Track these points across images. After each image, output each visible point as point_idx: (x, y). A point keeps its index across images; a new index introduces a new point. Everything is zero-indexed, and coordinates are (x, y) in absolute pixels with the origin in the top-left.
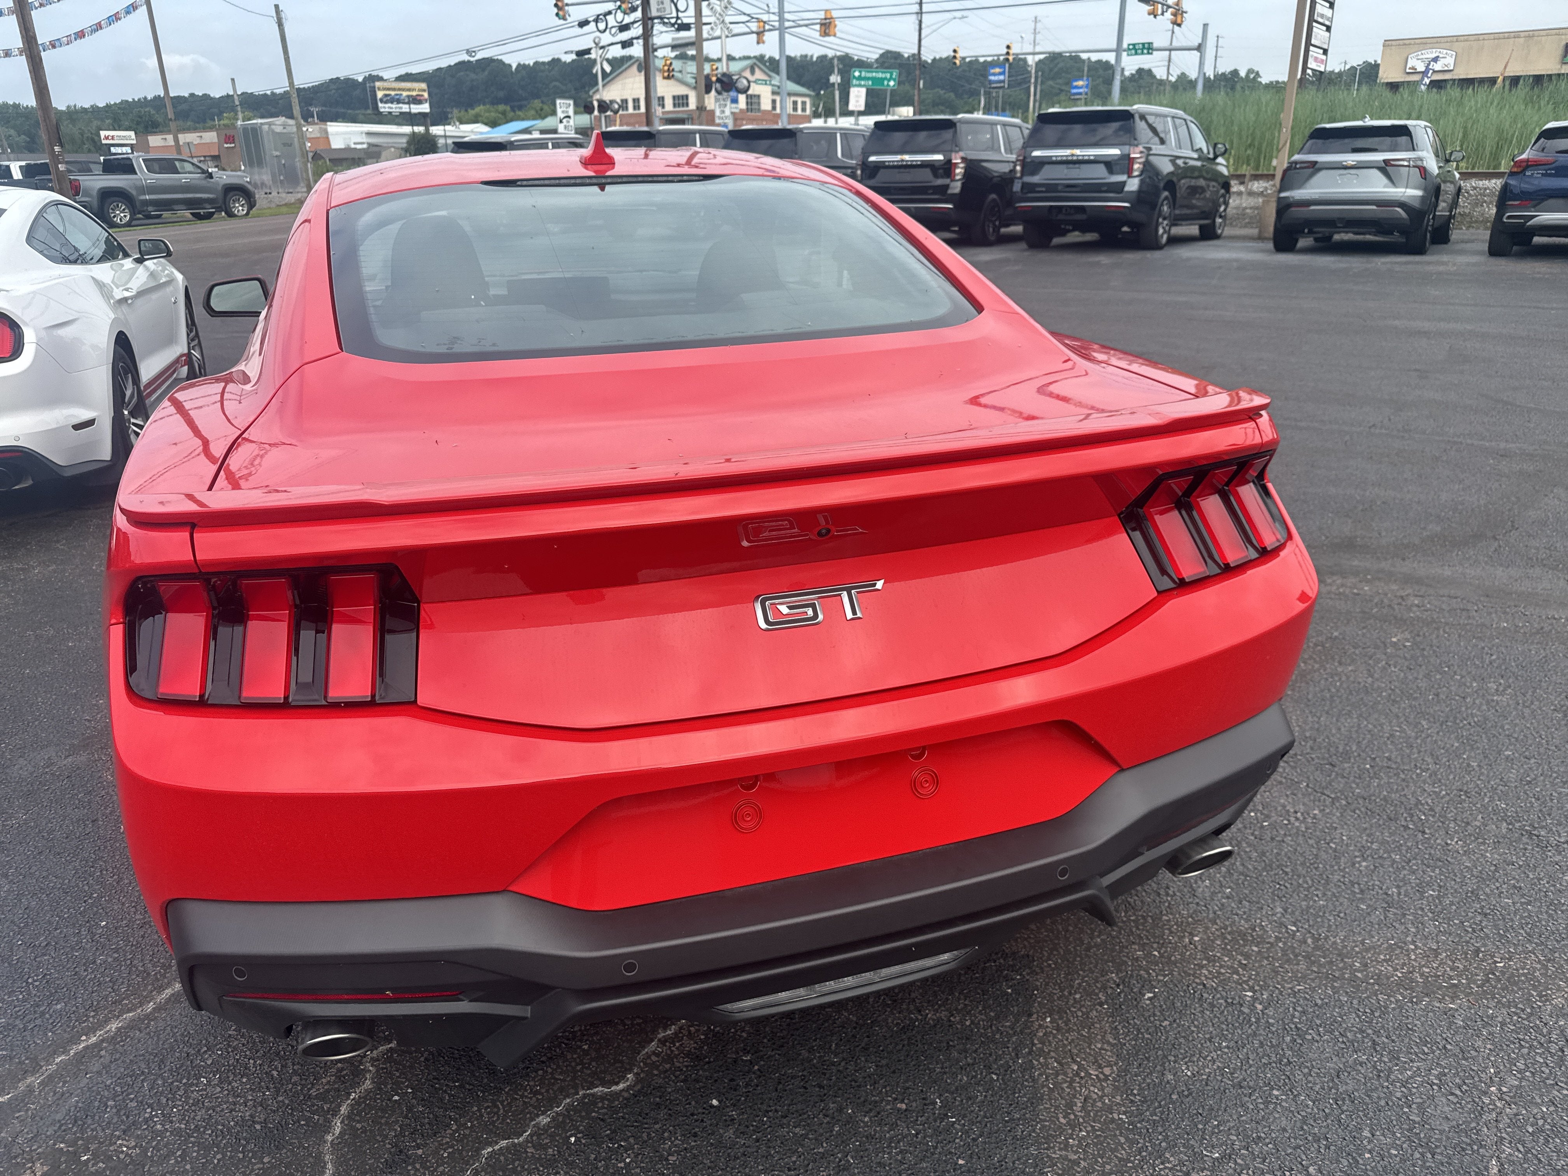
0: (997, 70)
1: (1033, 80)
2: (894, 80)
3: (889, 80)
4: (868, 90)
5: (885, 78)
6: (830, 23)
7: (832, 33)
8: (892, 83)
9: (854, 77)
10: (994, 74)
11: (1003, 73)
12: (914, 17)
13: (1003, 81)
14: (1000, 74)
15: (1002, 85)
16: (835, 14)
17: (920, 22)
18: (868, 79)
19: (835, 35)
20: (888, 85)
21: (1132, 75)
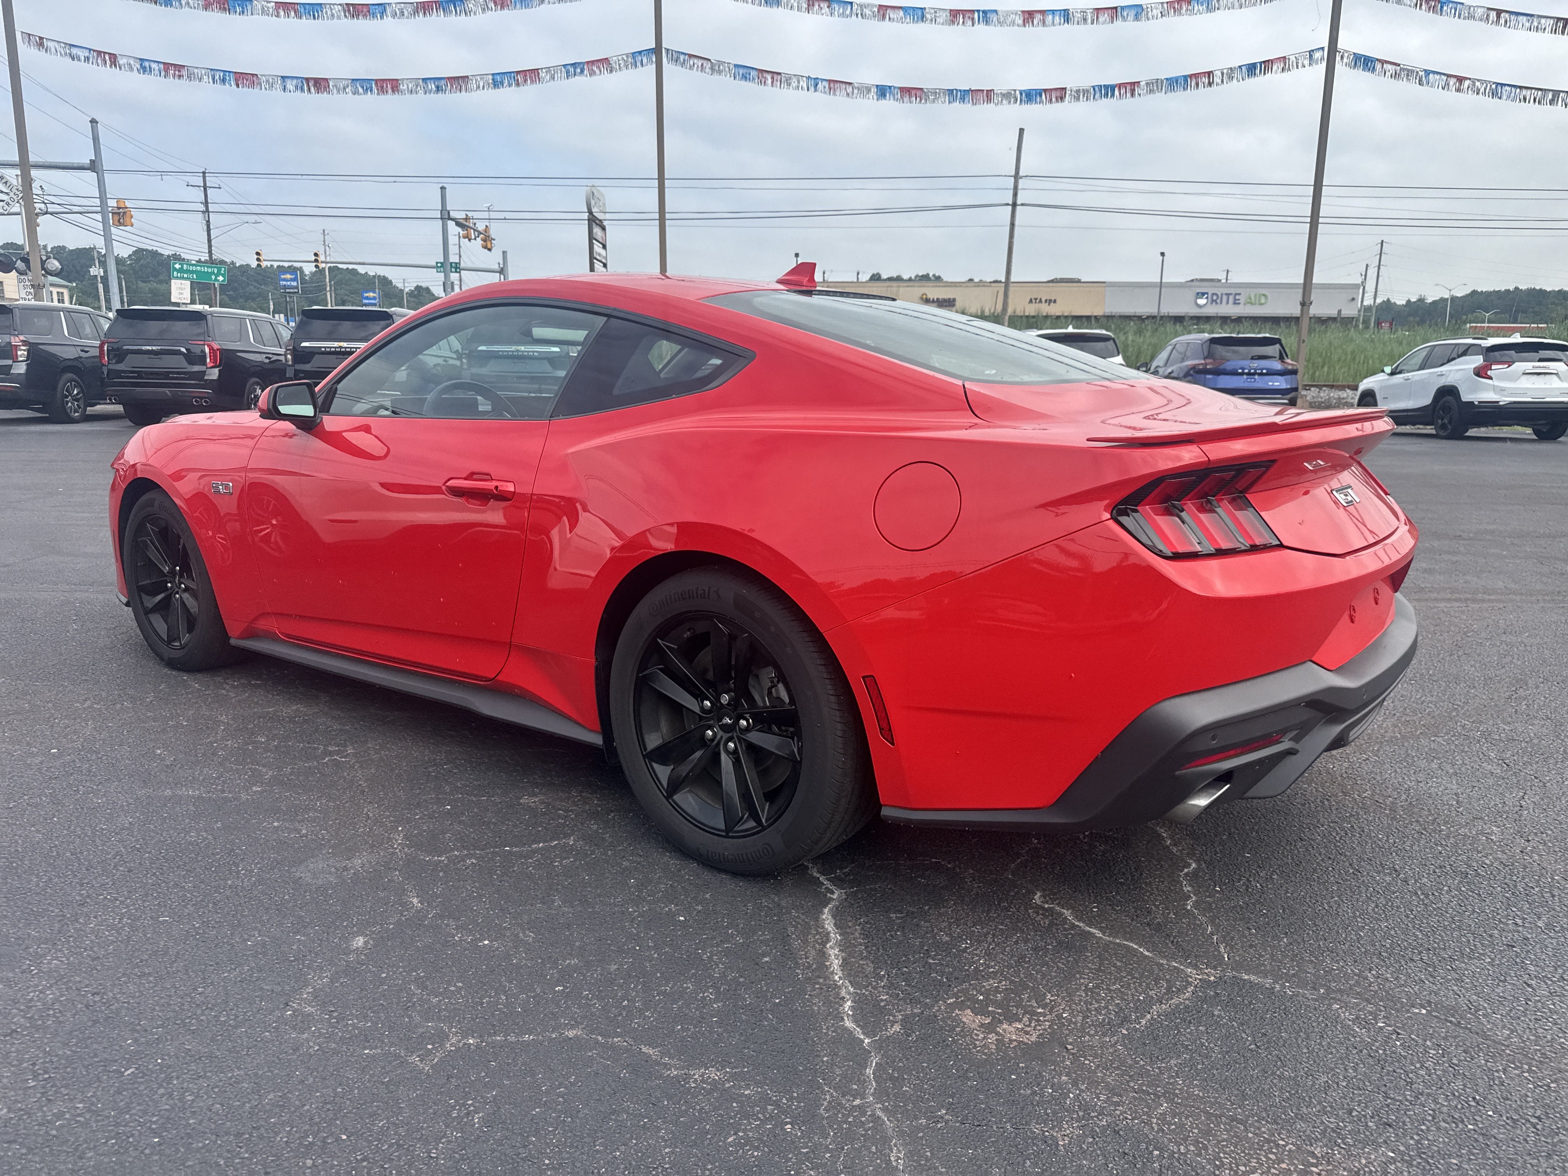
0: (289, 276)
1: (328, 289)
2: (223, 275)
3: (217, 275)
4: (192, 282)
5: (213, 273)
6: (125, 213)
7: (128, 223)
8: (221, 278)
9: (175, 269)
10: (285, 280)
11: (295, 279)
12: (201, 215)
13: (297, 287)
14: (291, 280)
15: (296, 290)
16: (128, 204)
17: (208, 222)
18: (192, 272)
19: (132, 226)
20: (216, 280)
21: (412, 291)
